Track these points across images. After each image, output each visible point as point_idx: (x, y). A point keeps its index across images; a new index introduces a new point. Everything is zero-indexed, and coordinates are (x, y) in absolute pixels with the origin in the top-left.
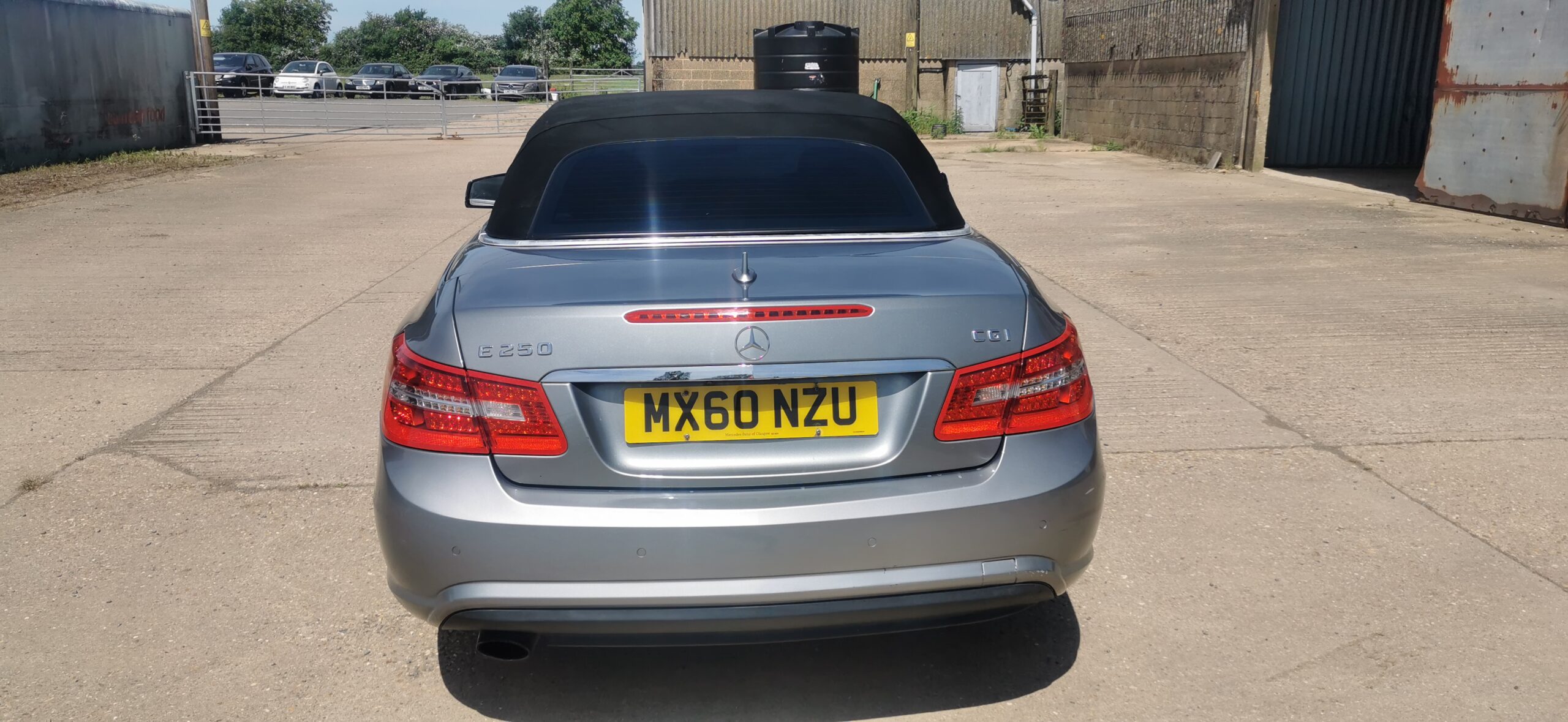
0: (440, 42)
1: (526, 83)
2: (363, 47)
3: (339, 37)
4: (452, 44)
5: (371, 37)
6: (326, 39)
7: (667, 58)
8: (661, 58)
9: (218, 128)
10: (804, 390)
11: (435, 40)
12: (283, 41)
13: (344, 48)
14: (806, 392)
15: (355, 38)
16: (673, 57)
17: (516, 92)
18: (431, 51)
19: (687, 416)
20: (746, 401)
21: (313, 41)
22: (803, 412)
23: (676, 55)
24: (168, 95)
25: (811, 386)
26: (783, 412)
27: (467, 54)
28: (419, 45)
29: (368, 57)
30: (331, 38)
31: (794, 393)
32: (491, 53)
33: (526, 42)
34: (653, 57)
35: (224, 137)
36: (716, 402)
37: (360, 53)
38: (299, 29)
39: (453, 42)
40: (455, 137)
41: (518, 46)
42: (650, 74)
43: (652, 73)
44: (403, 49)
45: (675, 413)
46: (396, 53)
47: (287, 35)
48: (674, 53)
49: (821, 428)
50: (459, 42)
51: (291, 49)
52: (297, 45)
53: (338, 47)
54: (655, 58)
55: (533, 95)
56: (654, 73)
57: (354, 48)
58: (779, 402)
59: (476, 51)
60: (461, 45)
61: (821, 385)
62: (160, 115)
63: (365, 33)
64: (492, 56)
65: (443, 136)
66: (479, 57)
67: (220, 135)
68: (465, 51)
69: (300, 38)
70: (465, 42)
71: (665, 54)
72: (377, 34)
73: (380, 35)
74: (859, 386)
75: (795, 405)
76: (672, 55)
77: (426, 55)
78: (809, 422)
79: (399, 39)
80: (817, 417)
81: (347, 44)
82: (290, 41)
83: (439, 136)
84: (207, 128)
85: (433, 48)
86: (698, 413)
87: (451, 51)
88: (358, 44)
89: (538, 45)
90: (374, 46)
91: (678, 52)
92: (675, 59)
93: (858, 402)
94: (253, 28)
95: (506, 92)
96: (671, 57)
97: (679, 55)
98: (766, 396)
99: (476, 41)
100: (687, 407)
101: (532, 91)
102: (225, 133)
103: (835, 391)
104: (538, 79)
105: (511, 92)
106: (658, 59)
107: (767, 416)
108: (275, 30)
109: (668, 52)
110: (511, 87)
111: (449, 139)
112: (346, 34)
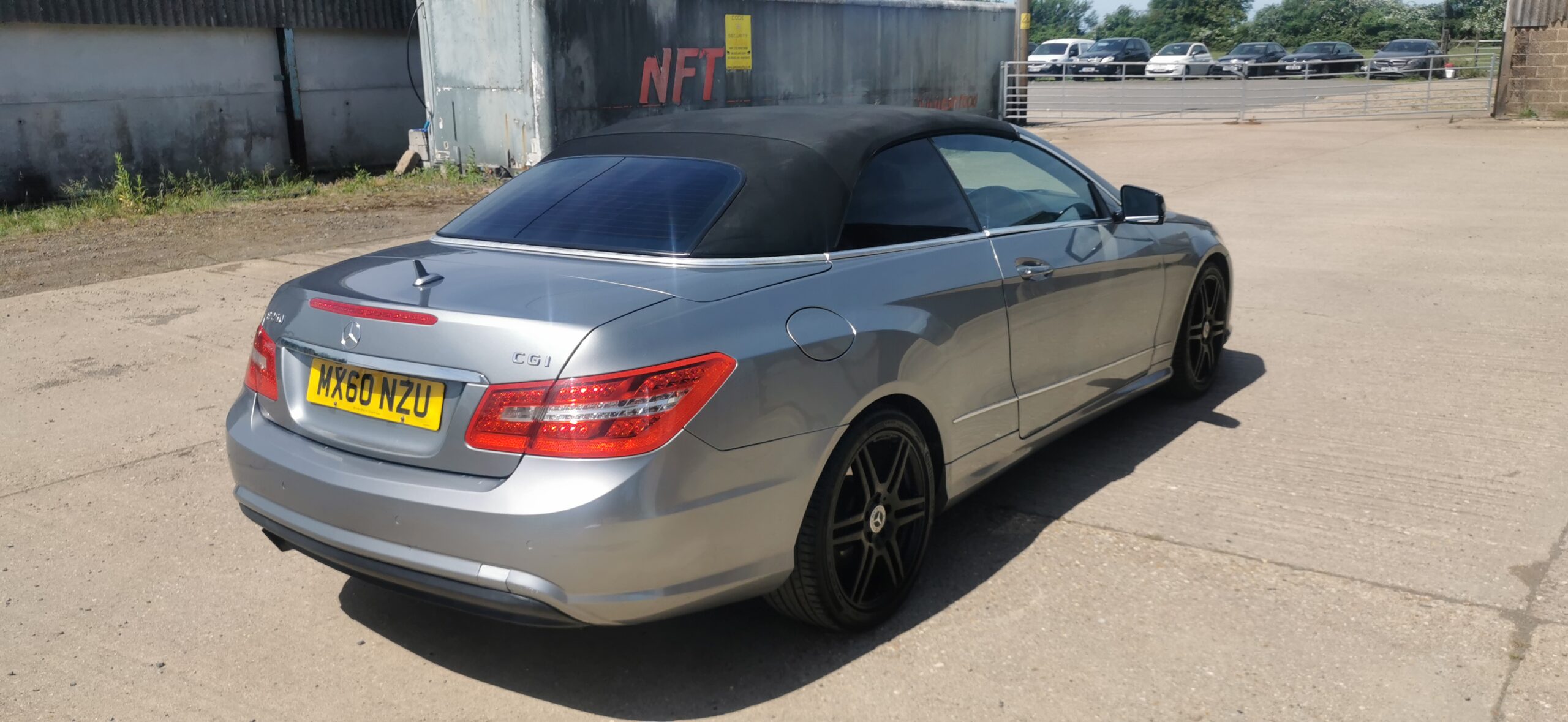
0: (1367, 15)
1: (1410, 59)
2: (1282, 24)
3: (1260, 15)
4: (1380, 16)
5: (1291, 14)
6: (1246, 18)
7: (1537, 28)
8: (1528, 28)
9: (1024, 113)
10: (401, 381)
11: (1362, 12)
12: (1203, 22)
13: (1263, 26)
14: (403, 383)
15: (1275, 15)
16: (1545, 27)
17: (1396, 70)
18: (1355, 25)
19: (338, 388)
20: (368, 384)
21: (1233, 20)
22: (397, 400)
23: (1550, 24)
24: (982, 84)
25: (405, 379)
26: (385, 396)
27: (1396, 26)
28: (1344, 19)
29: (1285, 34)
30: (1251, 16)
31: (395, 381)
32: (1424, 24)
33: (1470, 10)
34: (1517, 28)
35: (1028, 121)
36: (353, 382)
37: (1278, 31)
38: (1220, 10)
39: (1381, 14)
40: (1252, 122)
41: (1461, 14)
42: (1510, 47)
43: (1513, 46)
44: (1325, 24)
45: (333, 382)
46: (1316, 28)
47: (1208, 15)
48: (1547, 21)
49: (405, 416)
50: (1389, 13)
51: (1210, 29)
52: (1217, 25)
53: (1257, 25)
54: (1519, 28)
55: (1416, 72)
56: (1517, 46)
57: (1272, 26)
58: (385, 390)
59: (1407, 22)
60: (1390, 17)
61: (412, 380)
62: (973, 101)
63: (1287, 9)
64: (1425, 28)
65: (1240, 121)
66: (1409, 29)
67: (1025, 119)
68: (1393, 23)
69: (1221, 18)
70: (1395, 13)
71: (1534, 23)
72: (1299, 9)
73: (1302, 11)
74: (434, 386)
75: (393, 394)
76: (1543, 24)
77: (1349, 29)
78: (400, 410)
79: (1322, 15)
80: (404, 407)
81: (1266, 22)
82: (1210, 21)
83: (1235, 120)
84: (1014, 113)
85: (1358, 21)
87: (1378, 24)
88: (1278, 21)
89: (1485, 12)
90: (1294, 23)
91: (1552, 20)
92: (1548, 29)
93: (431, 399)
94: (1178, 10)
95: (1383, 70)
96: (1542, 27)
97: (1554, 24)
98: (378, 383)
99: (1409, 12)
100: (340, 380)
101: (1415, 68)
102: (1030, 116)
103: (419, 386)
104: (1427, 54)
105: (1390, 70)
106: (1524, 30)
107: (376, 398)
108: (1197, 11)
109: (1539, 20)
110: (1391, 65)
111: (1246, 123)
112: (1267, 11)
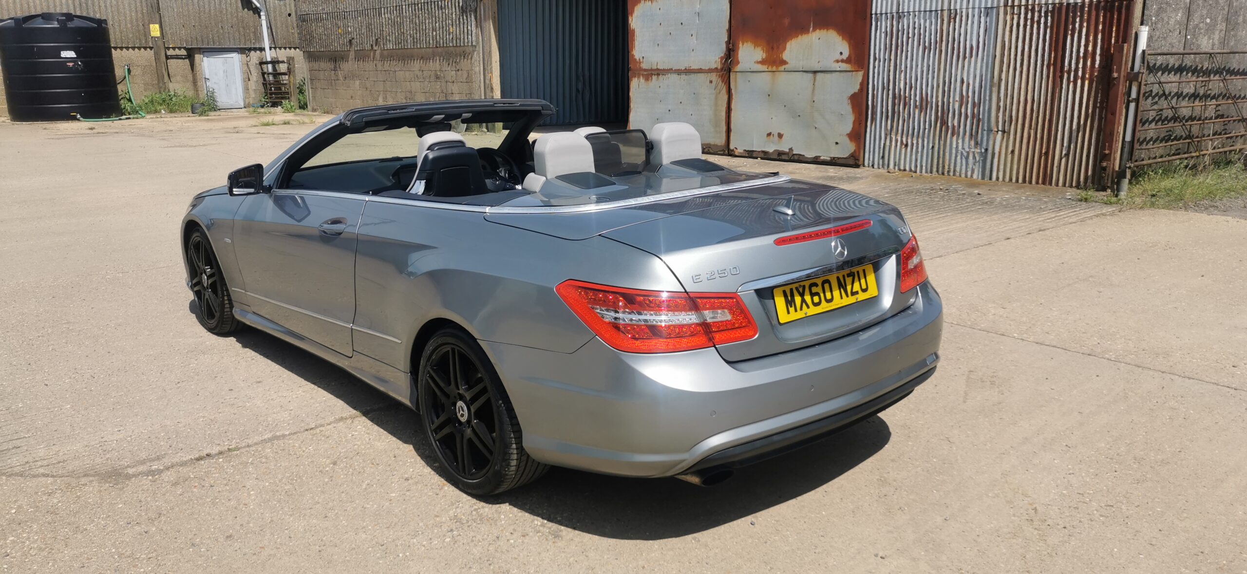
10: (847, 274)
14: (848, 276)
19: (803, 301)
20: (827, 286)
22: (849, 288)
26: (841, 287)
31: (844, 277)
36: (814, 290)
45: (798, 299)
49: (857, 296)
58: (839, 284)
61: (853, 270)
75: (846, 286)
78: (853, 294)
80: (854, 290)
86: (808, 298)
98: (833, 280)
100: (802, 295)
107: (836, 293)
